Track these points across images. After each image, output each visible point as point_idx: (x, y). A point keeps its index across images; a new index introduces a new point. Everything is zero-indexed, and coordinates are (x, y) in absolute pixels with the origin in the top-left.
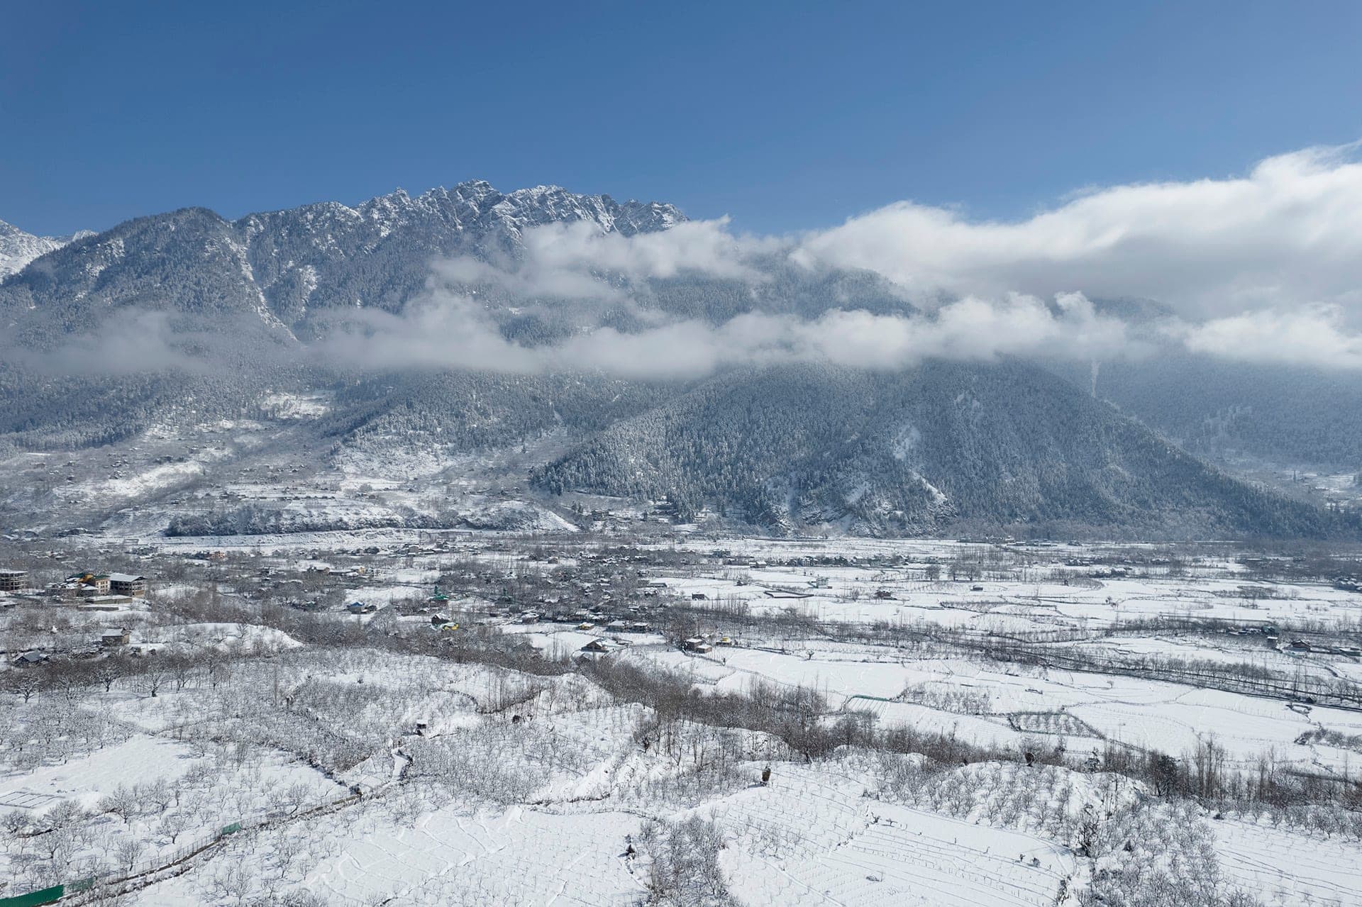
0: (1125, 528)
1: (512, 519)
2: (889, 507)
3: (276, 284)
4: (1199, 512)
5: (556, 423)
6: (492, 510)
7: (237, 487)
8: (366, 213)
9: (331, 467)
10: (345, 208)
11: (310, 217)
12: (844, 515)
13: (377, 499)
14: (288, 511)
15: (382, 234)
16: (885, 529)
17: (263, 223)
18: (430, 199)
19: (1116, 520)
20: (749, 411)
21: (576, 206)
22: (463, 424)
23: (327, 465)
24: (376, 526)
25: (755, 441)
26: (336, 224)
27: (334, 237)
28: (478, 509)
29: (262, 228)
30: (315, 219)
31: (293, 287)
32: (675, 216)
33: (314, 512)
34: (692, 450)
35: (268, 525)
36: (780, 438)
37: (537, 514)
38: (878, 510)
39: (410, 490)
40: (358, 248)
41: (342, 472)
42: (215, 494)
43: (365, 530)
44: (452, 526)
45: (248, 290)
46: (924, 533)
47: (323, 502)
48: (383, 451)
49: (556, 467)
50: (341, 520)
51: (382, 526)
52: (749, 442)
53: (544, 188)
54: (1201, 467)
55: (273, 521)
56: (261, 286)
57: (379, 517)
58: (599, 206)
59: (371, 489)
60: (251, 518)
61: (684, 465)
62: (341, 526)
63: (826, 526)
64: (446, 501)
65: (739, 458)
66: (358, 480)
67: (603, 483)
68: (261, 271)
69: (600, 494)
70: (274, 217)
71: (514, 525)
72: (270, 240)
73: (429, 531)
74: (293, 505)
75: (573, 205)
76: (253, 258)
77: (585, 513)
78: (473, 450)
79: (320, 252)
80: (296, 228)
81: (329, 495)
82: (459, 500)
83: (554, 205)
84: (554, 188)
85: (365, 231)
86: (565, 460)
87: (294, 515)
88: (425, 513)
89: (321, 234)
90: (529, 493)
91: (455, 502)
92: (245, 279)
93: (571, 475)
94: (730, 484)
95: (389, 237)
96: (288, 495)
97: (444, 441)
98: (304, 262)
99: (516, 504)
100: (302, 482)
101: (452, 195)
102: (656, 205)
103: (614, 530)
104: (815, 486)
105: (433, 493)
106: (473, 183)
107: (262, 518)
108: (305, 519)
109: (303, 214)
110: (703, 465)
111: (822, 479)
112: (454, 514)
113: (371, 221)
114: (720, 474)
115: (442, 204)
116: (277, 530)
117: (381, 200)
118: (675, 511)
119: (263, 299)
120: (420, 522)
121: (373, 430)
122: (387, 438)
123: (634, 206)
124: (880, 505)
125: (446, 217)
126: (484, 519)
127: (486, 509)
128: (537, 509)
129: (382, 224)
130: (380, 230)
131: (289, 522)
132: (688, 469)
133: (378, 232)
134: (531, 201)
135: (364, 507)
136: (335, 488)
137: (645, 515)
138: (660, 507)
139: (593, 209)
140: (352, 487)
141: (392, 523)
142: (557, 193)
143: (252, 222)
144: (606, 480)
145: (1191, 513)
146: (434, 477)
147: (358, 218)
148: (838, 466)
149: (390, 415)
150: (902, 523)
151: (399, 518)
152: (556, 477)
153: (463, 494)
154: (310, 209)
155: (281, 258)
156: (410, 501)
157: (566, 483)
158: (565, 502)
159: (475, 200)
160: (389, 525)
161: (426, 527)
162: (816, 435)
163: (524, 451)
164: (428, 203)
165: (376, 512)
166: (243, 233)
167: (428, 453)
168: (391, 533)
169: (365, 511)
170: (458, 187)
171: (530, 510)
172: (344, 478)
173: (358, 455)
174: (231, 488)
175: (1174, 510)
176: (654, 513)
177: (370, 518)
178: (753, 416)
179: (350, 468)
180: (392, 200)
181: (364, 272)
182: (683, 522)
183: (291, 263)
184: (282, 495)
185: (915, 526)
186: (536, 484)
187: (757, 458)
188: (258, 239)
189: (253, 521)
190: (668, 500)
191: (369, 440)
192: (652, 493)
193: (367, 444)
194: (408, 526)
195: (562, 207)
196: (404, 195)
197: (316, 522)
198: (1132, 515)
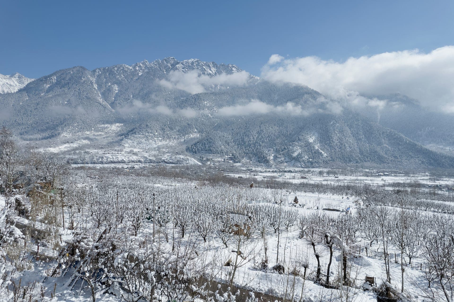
0: (389, 165)
1: (180, 161)
2: (307, 158)
3: (105, 90)
4: (415, 160)
5: (196, 132)
6: (173, 158)
7: (89, 150)
8: (134, 67)
9: (121, 145)
10: (127, 66)
11: (116, 69)
12: (292, 160)
13: (135, 154)
14: (106, 157)
15: (140, 74)
16: (306, 165)
17: (101, 71)
19: (386, 162)
20: (260, 127)
21: (203, 65)
22: (164, 132)
23: (119, 144)
24: (134, 162)
25: (262, 136)
26: (124, 71)
27: (124, 75)
28: (168, 157)
29: (100, 73)
30: (118, 70)
31: (110, 91)
32: (237, 69)
33: (114, 157)
34: (241, 140)
35: (99, 161)
36: (270, 136)
37: (188, 159)
38: (304, 159)
39: (146, 152)
40: (132, 79)
41: (124, 146)
42: (82, 152)
43: (131, 163)
44: (160, 163)
45: (95, 92)
46: (319, 166)
47: (117, 154)
48: (138, 140)
49: (195, 145)
50: (123, 160)
51: (137, 162)
52: (260, 137)
53: (193, 59)
54: (416, 145)
55: (100, 160)
56: (100, 91)
57: (135, 159)
58: (211, 65)
59: (133, 151)
60: (93, 159)
61: (238, 145)
62: (123, 162)
63: (285, 164)
64: (158, 155)
65: (256, 142)
66: (129, 149)
67: (210, 150)
68: (100, 86)
69: (209, 153)
70: (104, 69)
72: (103, 76)
73: (152, 164)
74: (107, 155)
76: (97, 83)
77: (204, 159)
78: (168, 140)
79: (119, 80)
80: (111, 72)
81: (119, 153)
82: (162, 155)
83: (196, 65)
84: (196, 60)
85: (134, 73)
86: (198, 142)
87: (107, 158)
88: (151, 158)
89: (120, 74)
90: (186, 153)
91: (161, 155)
92: (95, 89)
93: (200, 147)
94: (253, 151)
95: (142, 75)
96: (106, 152)
97: (158, 137)
98: (114, 83)
99: (182, 157)
100: (111, 148)
101: (162, 62)
102: (230, 65)
103: (214, 164)
104: (282, 151)
105: (153, 153)
106: (170, 58)
107: (97, 159)
108: (111, 159)
109: (113, 68)
110: (244, 145)
111: (285, 148)
112: (161, 159)
113: (136, 70)
114: (250, 148)
115: (159, 65)
116: (102, 163)
117: (139, 64)
118: (234, 159)
119: (100, 95)
120: (149, 161)
121: (135, 133)
122: (139, 136)
123: (223, 65)
124: (304, 157)
125: (160, 69)
126: (171, 160)
127: (171, 157)
129: (140, 71)
130: (139, 73)
131: (106, 160)
132: (239, 146)
133: (138, 74)
134: (188, 64)
135: (131, 156)
136: (121, 151)
137: (224, 160)
138: (229, 158)
139: (209, 66)
140: (127, 151)
142: (197, 61)
143: (97, 71)
144: (211, 149)
145: (412, 160)
146: (155, 148)
147: (131, 69)
148: (290, 144)
149: (140, 128)
150: (312, 163)
151: (142, 160)
152: (195, 148)
153: (164, 153)
154: (116, 67)
155: (106, 82)
156: (146, 155)
157: (198, 150)
158: (197, 156)
159: (170, 63)
160: (139, 162)
162: (282, 135)
164: (155, 64)
165: (135, 158)
166: (94, 75)
167: (153, 141)
168: (140, 164)
169: (131, 157)
170: (165, 59)
171: (186, 158)
172: (125, 148)
173: (129, 141)
174: (87, 150)
175: (406, 159)
176: (228, 160)
177: (133, 159)
178: (262, 128)
179: (127, 145)
180: (143, 64)
181: (133, 87)
182: (237, 162)
183: (110, 84)
184: (104, 152)
185: (316, 164)
186: (188, 150)
187: (262, 142)
188: (99, 76)
189: (94, 160)
190: (232, 156)
191: (133, 136)
192: (227, 154)
193: (133, 137)
194: (145, 163)
195: (199, 66)
196: (147, 62)
197: (115, 160)
198: (391, 161)
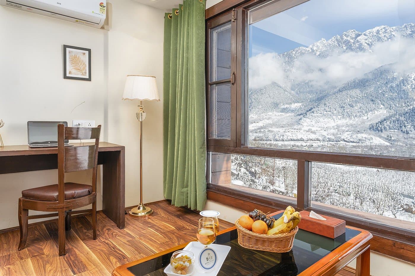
1: (362, 140)
5: (381, 109)
6: (354, 136)
7: (272, 129)
8: (312, 48)
9: (299, 124)
10: (305, 48)
13: (314, 133)
15: (317, 54)
18: (333, 40)
21: (392, 31)
22: (344, 110)
24: (313, 140)
26: (301, 53)
28: (349, 136)
30: (295, 53)
33: (294, 135)
35: (280, 139)
37: (372, 138)
39: (325, 131)
41: (303, 125)
42: (266, 130)
43: (309, 141)
44: (339, 141)
47: (297, 133)
48: (316, 119)
49: (380, 123)
50: (302, 138)
51: (315, 140)
55: (282, 137)
57: (314, 138)
59: (312, 130)
62: (302, 140)
64: (337, 134)
71: (363, 142)
74: (287, 134)
75: (391, 31)
77: (393, 139)
81: (298, 131)
82: (342, 133)
86: (385, 120)
87: (288, 136)
88: (330, 137)
90: (369, 132)
91: (340, 134)
93: (387, 125)
96: (286, 131)
97: (337, 115)
99: (364, 135)
100: (291, 128)
101: (341, 37)
105: (332, 131)
107: (278, 137)
108: (291, 138)
112: (340, 138)
113: (313, 51)
115: (337, 41)
116: (283, 140)
120: (328, 140)
121: (313, 112)
122: (317, 115)
125: (339, 45)
126: (351, 139)
127: (352, 136)
128: (372, 136)
129: (317, 51)
131: (287, 138)
134: (373, 33)
135: (309, 134)
136: (300, 129)
140: (306, 129)
141: (318, 140)
142: (384, 28)
146: (333, 127)
147: (309, 50)
149: (318, 108)
151: (321, 138)
152: (380, 126)
153: (344, 131)
156: (325, 133)
157: (385, 128)
158: (384, 134)
160: (317, 140)
161: (330, 141)
163: (368, 118)
164: (333, 41)
165: (313, 136)
167: (331, 119)
168: (318, 143)
169: (309, 136)
171: (369, 137)
172: (303, 127)
173: (308, 120)
174: (270, 129)
177: (311, 138)
179: (305, 124)
184: (285, 131)
186: (372, 129)
189: (276, 137)
193: (311, 117)
194: (323, 141)
196: (324, 40)
197: (294, 138)
